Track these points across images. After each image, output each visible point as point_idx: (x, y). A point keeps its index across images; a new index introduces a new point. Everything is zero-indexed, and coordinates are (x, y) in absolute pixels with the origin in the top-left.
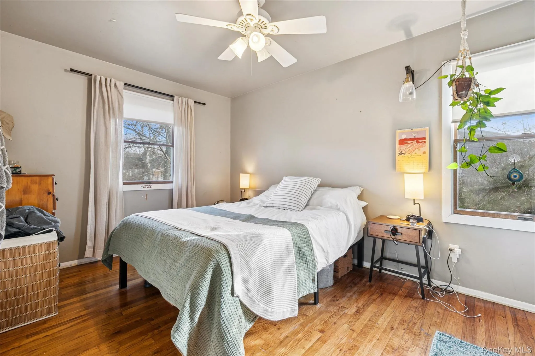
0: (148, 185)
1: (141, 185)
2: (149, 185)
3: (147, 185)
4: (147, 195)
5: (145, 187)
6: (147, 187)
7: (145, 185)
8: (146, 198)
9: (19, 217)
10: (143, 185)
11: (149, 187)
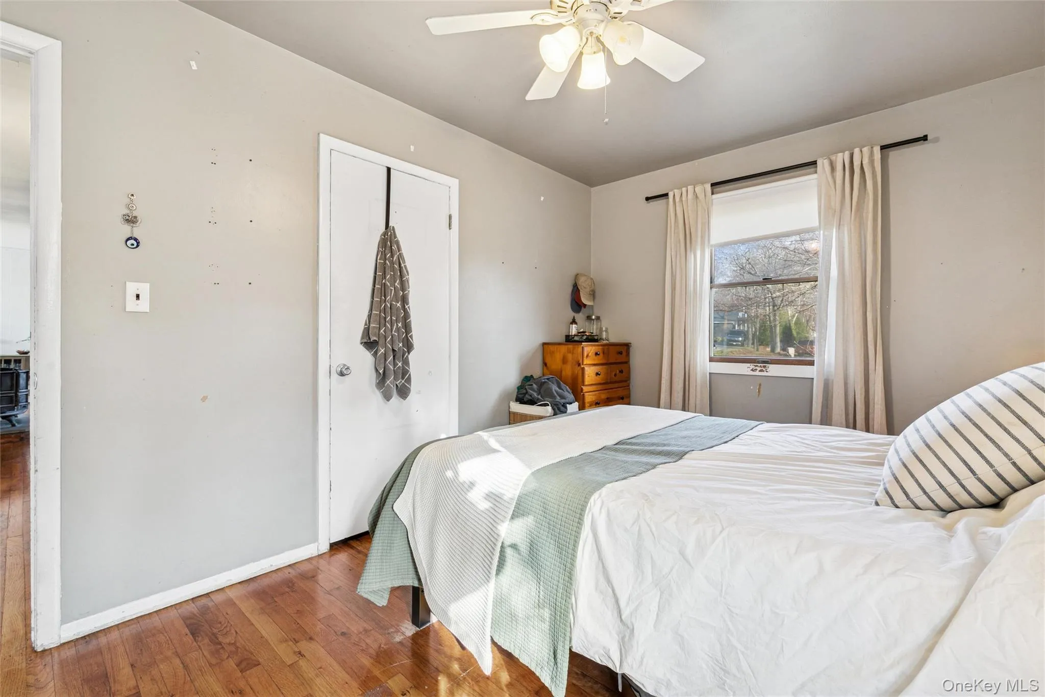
0: (762, 365)
1: (748, 365)
2: (765, 367)
3: (759, 365)
4: (760, 385)
5: (756, 370)
6: (759, 369)
7: (756, 366)
8: (759, 392)
9: (532, 385)
10: (752, 366)
11: (763, 371)
